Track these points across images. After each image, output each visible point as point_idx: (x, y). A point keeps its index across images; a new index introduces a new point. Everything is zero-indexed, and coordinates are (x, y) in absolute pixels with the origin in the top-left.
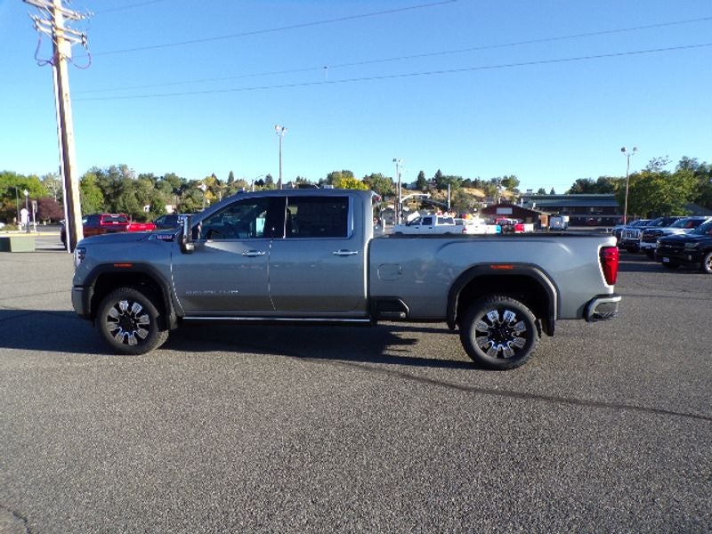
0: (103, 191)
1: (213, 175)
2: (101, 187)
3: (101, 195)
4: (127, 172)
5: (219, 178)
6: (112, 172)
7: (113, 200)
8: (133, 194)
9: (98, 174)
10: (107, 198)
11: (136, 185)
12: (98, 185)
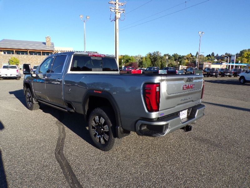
0: (151, 60)
1: (190, 54)
2: (150, 59)
3: (150, 61)
4: (158, 54)
5: (193, 55)
6: (154, 54)
7: (154, 63)
8: (160, 61)
9: (150, 54)
10: (152, 62)
11: (162, 58)
12: (150, 58)
